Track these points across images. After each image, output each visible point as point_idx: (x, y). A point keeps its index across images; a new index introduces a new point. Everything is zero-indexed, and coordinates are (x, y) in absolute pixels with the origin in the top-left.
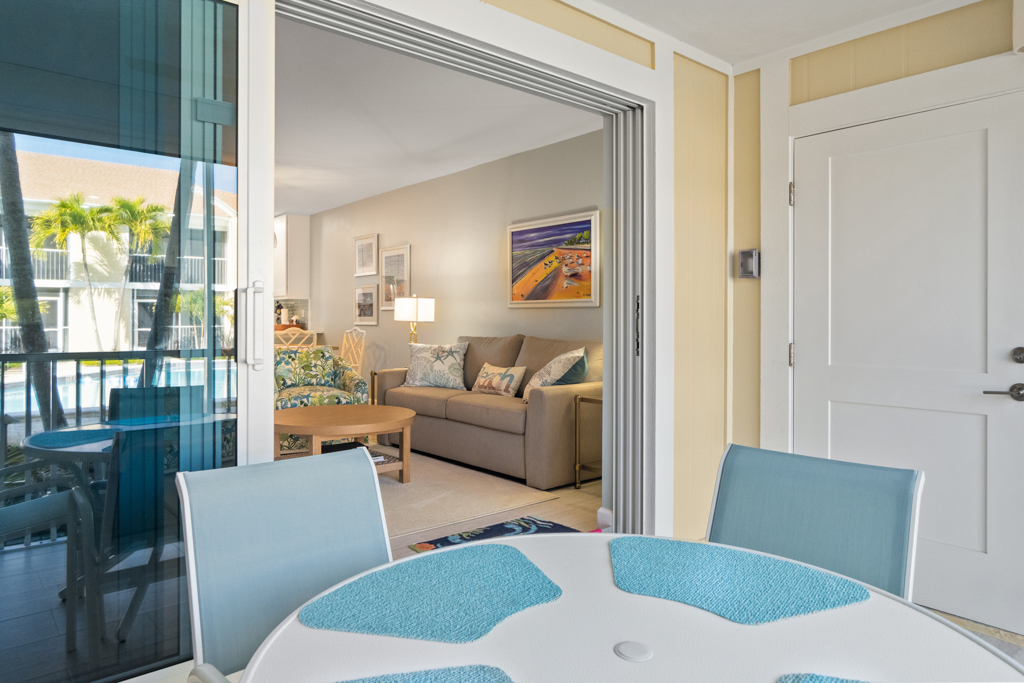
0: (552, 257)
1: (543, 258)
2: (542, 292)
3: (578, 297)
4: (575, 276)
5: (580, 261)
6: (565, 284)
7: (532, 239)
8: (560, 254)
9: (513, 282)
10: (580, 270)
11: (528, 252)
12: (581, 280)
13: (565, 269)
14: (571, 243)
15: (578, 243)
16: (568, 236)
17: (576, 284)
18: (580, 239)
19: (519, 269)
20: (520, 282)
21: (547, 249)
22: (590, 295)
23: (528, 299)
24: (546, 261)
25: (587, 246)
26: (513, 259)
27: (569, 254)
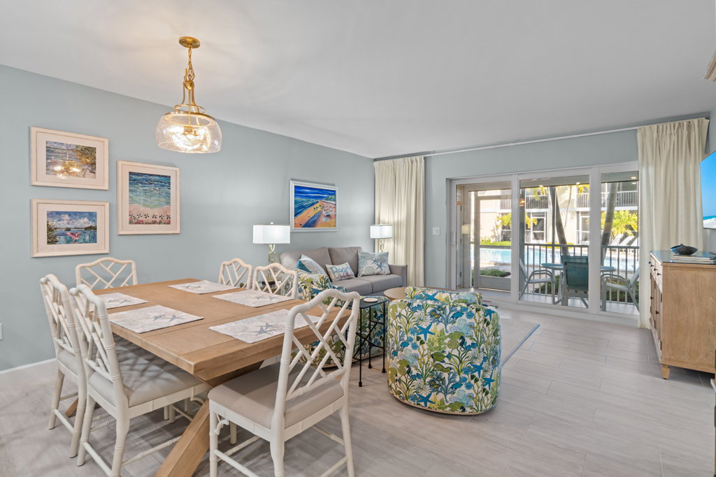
0: (317, 205)
1: (313, 204)
2: (311, 224)
3: (330, 227)
4: (328, 216)
6: (324, 219)
7: (307, 193)
8: (322, 204)
9: (295, 216)
10: (330, 213)
11: (304, 200)
13: (324, 212)
14: (327, 199)
16: (326, 196)
17: (329, 220)
19: (299, 209)
20: (300, 216)
22: (335, 226)
23: (304, 226)
25: (334, 203)
26: (296, 202)
27: (326, 205)
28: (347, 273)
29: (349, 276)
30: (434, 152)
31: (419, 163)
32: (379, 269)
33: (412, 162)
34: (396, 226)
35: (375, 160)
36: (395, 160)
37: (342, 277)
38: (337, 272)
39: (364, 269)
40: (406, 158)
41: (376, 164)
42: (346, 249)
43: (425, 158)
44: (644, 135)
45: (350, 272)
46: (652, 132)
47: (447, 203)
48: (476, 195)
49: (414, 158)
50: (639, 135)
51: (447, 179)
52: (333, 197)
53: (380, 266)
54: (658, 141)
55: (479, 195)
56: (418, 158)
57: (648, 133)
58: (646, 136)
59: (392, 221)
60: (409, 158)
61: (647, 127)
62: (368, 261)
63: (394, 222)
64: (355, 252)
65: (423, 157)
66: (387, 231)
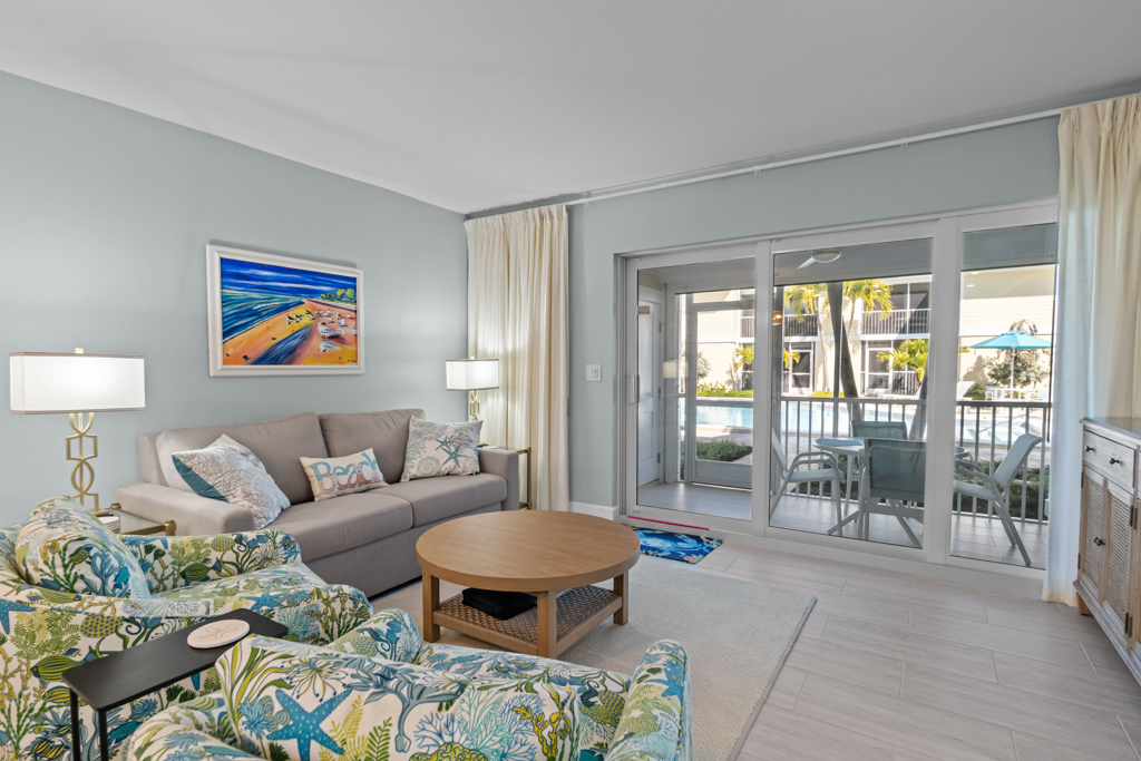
0: (300, 310)
3: (341, 363)
4: (336, 338)
5: (343, 322)
6: (322, 346)
8: (314, 309)
9: (225, 335)
10: (342, 332)
11: (255, 295)
12: (343, 343)
13: (321, 328)
14: (330, 298)
15: (340, 300)
17: (337, 348)
18: (342, 296)
20: (240, 338)
21: (292, 299)
22: (355, 361)
24: (293, 312)
25: (352, 307)
26: (225, 301)
27: (326, 311)
28: (360, 476)
29: (367, 482)
30: (589, 195)
31: (555, 220)
32: (451, 463)
33: (542, 218)
34: (509, 360)
35: (468, 217)
36: (507, 215)
37: (341, 487)
38: (328, 475)
39: (416, 462)
40: (530, 210)
41: (469, 224)
42: (375, 415)
43: (569, 209)
44: (1076, 129)
45: (372, 472)
46: (1097, 120)
47: (615, 310)
48: (689, 302)
49: (545, 209)
50: (1063, 130)
51: (616, 255)
52: (349, 292)
53: (454, 456)
54: (1113, 143)
55: (695, 302)
56: (554, 208)
57: (1086, 123)
58: (1082, 130)
59: (501, 351)
60: (536, 210)
61: (1085, 108)
62: (428, 443)
63: (506, 353)
64: (403, 421)
65: (564, 205)
66: (484, 373)
